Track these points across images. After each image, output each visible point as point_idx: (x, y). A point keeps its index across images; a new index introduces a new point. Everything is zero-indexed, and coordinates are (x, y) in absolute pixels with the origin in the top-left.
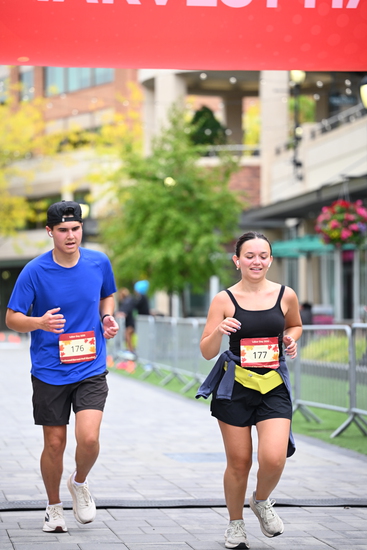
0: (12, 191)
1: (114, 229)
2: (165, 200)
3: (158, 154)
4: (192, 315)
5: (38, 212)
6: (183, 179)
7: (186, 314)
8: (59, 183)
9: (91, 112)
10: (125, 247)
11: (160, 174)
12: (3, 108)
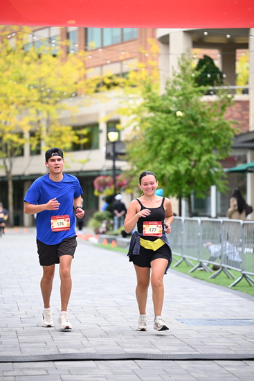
0: (61, 121)
1: (137, 149)
2: (176, 128)
3: (170, 94)
4: (196, 215)
5: (80, 137)
6: (189, 112)
7: (192, 214)
8: (97, 114)
9: (121, 61)
10: (146, 163)
11: (172, 109)
12: (55, 59)
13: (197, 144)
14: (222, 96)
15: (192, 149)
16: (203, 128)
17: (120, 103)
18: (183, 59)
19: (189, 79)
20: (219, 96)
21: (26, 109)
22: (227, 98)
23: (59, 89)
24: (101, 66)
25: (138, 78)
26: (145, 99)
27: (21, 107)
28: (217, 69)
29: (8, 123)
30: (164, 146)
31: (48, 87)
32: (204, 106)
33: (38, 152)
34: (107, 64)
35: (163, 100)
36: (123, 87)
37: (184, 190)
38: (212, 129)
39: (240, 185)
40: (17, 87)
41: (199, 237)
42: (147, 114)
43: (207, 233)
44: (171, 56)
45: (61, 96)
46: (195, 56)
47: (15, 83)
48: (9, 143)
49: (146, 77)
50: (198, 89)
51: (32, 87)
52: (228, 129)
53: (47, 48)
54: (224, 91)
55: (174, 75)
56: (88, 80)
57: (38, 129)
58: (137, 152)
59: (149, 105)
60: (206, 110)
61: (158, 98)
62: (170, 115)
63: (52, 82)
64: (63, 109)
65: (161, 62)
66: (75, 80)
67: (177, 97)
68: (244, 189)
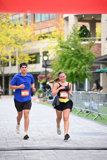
0: (24, 52)
1: (55, 63)
2: (71, 55)
3: (69, 41)
5: (32, 58)
6: (76, 48)
7: (78, 90)
8: (39, 49)
9: (49, 28)
10: (59, 69)
11: (70, 47)
12: (22, 27)
13: (80, 61)
14: (90, 42)
15: (78, 63)
16: (82, 55)
17: (48, 44)
18: (74, 26)
19: (77, 35)
20: (89, 41)
21: (10, 47)
22: (92, 42)
23: (23, 39)
24: (41, 29)
25: (56, 34)
26: (59, 43)
27: (8, 46)
28: (88, 30)
29: (2, 53)
30: (67, 62)
31: (19, 38)
32: (83, 46)
33: (15, 65)
34: (43, 29)
35: (66, 43)
36: (50, 38)
37: (74, 80)
38: (86, 55)
39: (98, 78)
40: (6, 38)
41: (81, 99)
42: (60, 49)
43: (84, 98)
44: (69, 25)
45: (24, 42)
46: (79, 25)
47: (5, 36)
48: (3, 61)
49: (59, 34)
50: (80, 39)
51: (12, 38)
52: (93, 55)
53: (18, 22)
54: (91, 40)
55: (70, 33)
56: (35, 35)
57: (15, 55)
58: (55, 65)
59: (60, 45)
60: (83, 47)
61: (64, 42)
62: (69, 50)
63: (20, 36)
64: (25, 47)
65: (65, 28)
66: (30, 35)
67: (72, 42)
68: (99, 80)
